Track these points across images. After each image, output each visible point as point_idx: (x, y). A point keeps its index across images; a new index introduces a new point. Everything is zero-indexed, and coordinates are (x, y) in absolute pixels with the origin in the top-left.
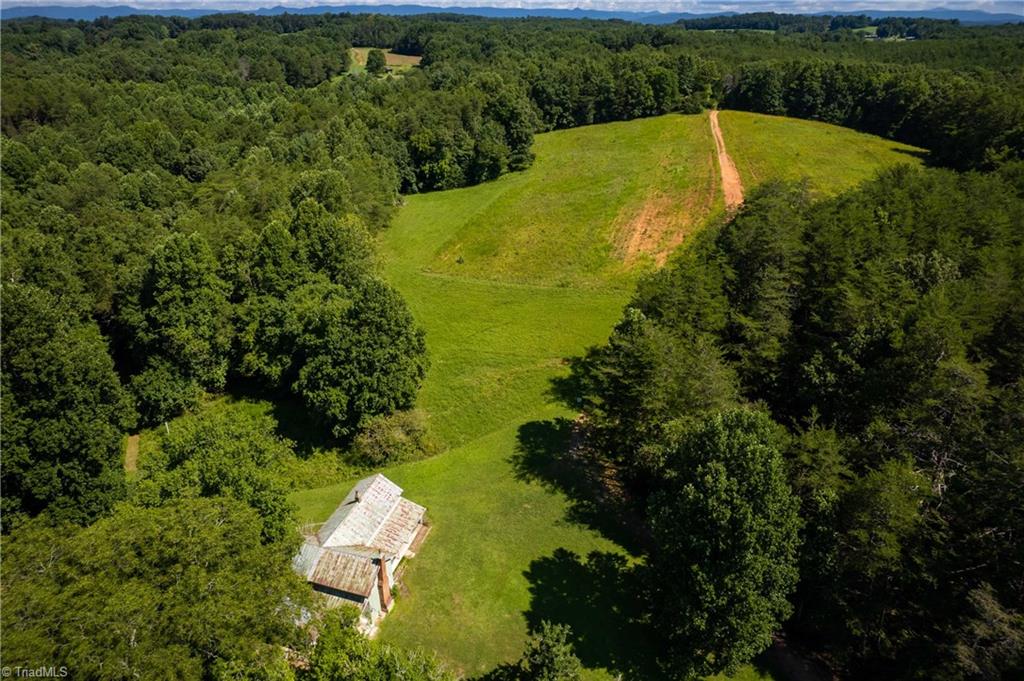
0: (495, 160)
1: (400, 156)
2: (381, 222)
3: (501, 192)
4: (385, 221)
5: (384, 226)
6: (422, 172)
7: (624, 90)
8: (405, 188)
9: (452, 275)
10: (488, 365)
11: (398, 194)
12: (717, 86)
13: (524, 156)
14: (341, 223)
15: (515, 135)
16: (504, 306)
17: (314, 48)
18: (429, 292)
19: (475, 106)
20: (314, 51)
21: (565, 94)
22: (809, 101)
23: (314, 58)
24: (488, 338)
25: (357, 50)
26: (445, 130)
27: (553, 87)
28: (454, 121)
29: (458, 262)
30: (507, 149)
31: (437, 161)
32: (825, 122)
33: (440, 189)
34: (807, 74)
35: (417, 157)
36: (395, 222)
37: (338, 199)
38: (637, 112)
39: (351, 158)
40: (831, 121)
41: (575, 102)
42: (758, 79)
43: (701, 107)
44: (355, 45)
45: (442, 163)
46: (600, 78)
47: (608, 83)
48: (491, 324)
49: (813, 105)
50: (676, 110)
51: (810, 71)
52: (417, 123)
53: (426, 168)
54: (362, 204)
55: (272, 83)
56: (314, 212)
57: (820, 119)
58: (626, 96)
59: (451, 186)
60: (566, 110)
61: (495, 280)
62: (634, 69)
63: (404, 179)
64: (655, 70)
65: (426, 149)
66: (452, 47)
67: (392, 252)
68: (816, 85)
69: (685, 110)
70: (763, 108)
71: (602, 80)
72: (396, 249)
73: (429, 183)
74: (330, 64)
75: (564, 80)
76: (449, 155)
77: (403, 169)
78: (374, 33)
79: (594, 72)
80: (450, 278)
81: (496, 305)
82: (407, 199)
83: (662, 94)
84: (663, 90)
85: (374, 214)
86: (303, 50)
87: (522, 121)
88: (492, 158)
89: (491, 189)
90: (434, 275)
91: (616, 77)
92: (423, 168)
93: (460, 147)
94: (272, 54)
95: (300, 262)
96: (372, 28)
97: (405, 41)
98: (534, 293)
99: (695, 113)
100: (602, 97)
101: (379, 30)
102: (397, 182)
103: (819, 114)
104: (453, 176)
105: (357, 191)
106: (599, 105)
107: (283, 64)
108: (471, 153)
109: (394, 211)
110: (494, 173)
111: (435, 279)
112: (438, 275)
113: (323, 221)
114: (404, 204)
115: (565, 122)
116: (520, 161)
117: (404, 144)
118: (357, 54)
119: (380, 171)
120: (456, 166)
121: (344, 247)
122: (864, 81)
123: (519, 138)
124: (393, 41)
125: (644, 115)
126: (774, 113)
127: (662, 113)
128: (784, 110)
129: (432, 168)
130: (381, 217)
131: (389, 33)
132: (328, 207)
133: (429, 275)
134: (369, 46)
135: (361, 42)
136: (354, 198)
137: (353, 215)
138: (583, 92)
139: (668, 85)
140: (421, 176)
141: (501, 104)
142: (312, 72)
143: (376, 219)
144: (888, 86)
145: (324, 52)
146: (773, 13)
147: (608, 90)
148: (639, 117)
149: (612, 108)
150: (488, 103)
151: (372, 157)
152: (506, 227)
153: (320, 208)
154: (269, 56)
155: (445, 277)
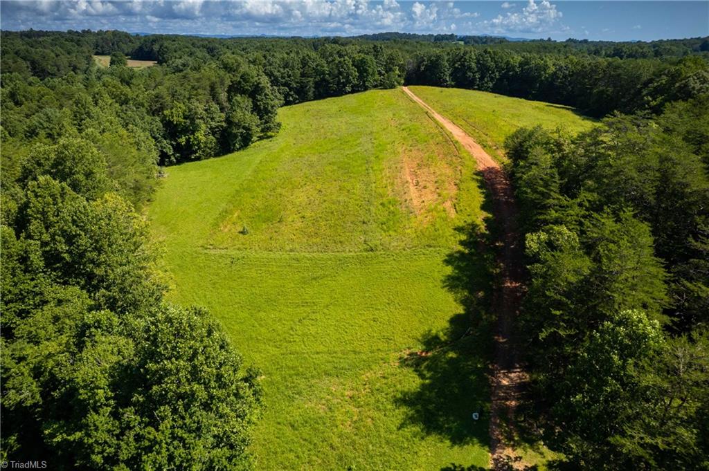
0: (248, 129)
1: (155, 130)
2: (144, 195)
3: (259, 157)
4: (149, 194)
5: (148, 201)
6: (179, 144)
7: (336, 72)
8: (164, 160)
9: (239, 249)
10: (327, 374)
11: (157, 167)
12: (402, 68)
13: (272, 125)
14: (97, 207)
15: (262, 107)
16: (314, 282)
17: (58, 49)
18: (218, 275)
19: (222, 83)
20: (58, 53)
21: (289, 76)
22: (470, 77)
23: (59, 58)
24: (313, 330)
25: (100, 57)
26: (197, 104)
27: (279, 71)
28: (204, 94)
29: (243, 233)
30: (256, 119)
31: (193, 133)
32: (483, 91)
33: (198, 159)
34: (467, 57)
35: (172, 130)
36: (160, 194)
37: (89, 175)
38: (348, 89)
39: (104, 131)
40: (486, 90)
41: (297, 82)
42: (432, 61)
43: (396, 83)
44: (97, 54)
45: (198, 134)
46: (315, 64)
47: (323, 67)
48: (308, 309)
49: (472, 79)
50: (375, 87)
51: (468, 55)
52: (169, 99)
53: (183, 140)
54: (122, 179)
55: (14, 74)
56: (53, 196)
57: (479, 89)
58: (338, 77)
59: (208, 156)
60: (291, 89)
61: (291, 251)
62: (340, 56)
63: (162, 151)
64: (357, 57)
65: (181, 122)
66: (183, 50)
67: (162, 228)
68: (473, 65)
69: (383, 86)
70: (439, 83)
71: (317, 66)
72: (166, 224)
73: (186, 154)
74: (74, 63)
75: (286, 66)
76: (203, 126)
77: (159, 142)
78: (113, 45)
79: (310, 58)
80: (239, 254)
81: (304, 282)
82: (167, 171)
83: (365, 74)
84: (366, 71)
85: (137, 189)
86: (47, 51)
87: (266, 95)
88: (244, 128)
89: (248, 155)
90: (218, 252)
91: (328, 63)
92: (179, 140)
93: (212, 119)
94: (16, 53)
95: (35, 272)
96: (111, 40)
97: (141, 48)
98: (343, 262)
99: (391, 88)
100: (318, 78)
101: (118, 42)
102: (155, 155)
103: (478, 85)
104: (209, 145)
105: (115, 164)
106: (317, 85)
107: (28, 63)
108: (224, 124)
109: (157, 183)
110: (246, 141)
111: (222, 256)
112: (223, 252)
113: (67, 208)
114: (166, 176)
115: (291, 99)
116: (269, 129)
117: (158, 119)
118: (100, 60)
119: (137, 144)
120: (211, 137)
121: (105, 242)
122: (504, 61)
123: (265, 109)
124: (130, 50)
125: (353, 92)
126: (447, 86)
127: (366, 89)
128: (453, 83)
129: (188, 141)
130: (144, 191)
131: (126, 44)
132: (75, 187)
133: (213, 252)
134: (109, 54)
135: (103, 52)
136: (112, 173)
137: (114, 194)
138: (303, 75)
139: (369, 67)
140: (177, 148)
141: (244, 80)
142: (59, 70)
143: (139, 193)
144: (521, 64)
145: (69, 54)
146: (397, 33)
147: (323, 73)
148: (349, 93)
149: (329, 87)
150: (232, 82)
151: (128, 130)
152: (279, 190)
153: (63, 189)
154: (12, 55)
155: (234, 253)
